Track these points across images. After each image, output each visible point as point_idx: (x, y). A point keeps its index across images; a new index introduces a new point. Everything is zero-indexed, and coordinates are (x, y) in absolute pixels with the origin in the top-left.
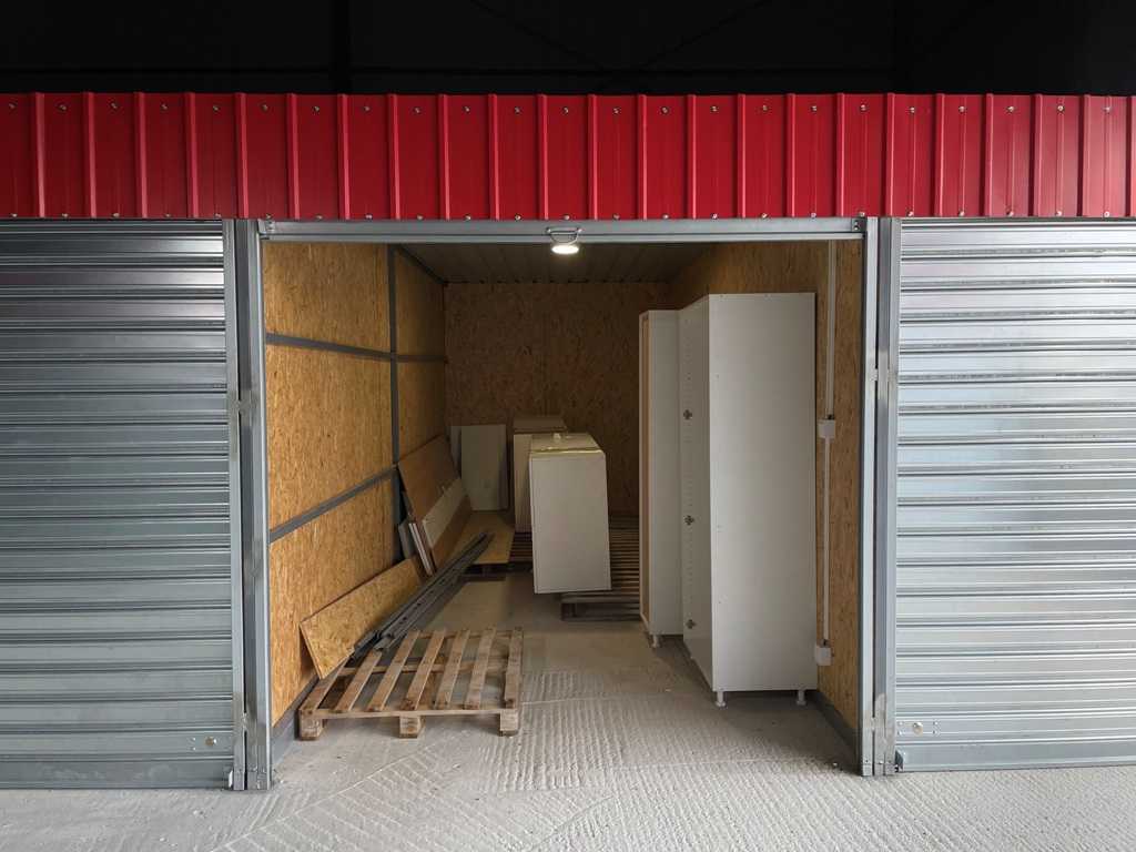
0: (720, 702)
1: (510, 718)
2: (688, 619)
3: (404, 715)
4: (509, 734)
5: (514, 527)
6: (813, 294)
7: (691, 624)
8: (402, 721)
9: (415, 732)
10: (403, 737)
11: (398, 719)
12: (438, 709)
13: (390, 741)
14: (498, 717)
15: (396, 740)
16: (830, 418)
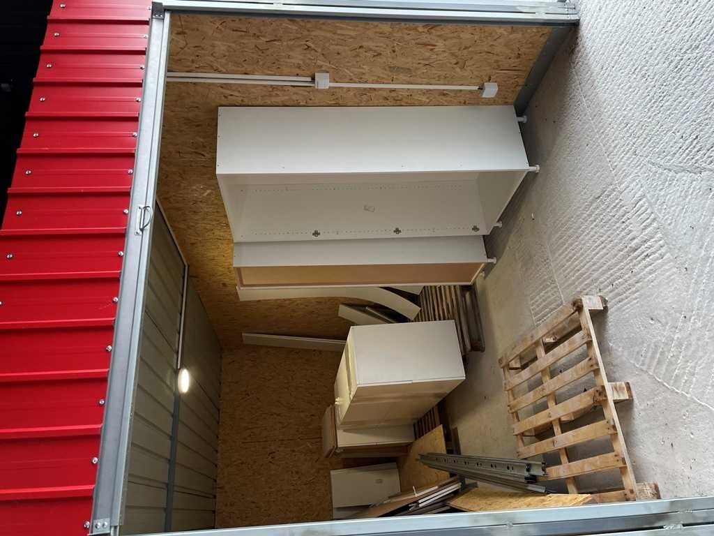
0: (536, 168)
1: (591, 303)
2: (473, 232)
3: (611, 396)
4: (604, 301)
5: (412, 443)
6: (219, 108)
7: (475, 229)
8: (617, 397)
9: (624, 385)
10: (631, 396)
11: (616, 402)
12: (597, 364)
13: (639, 407)
14: (592, 312)
15: (636, 401)
16: (313, 79)
